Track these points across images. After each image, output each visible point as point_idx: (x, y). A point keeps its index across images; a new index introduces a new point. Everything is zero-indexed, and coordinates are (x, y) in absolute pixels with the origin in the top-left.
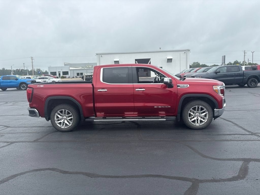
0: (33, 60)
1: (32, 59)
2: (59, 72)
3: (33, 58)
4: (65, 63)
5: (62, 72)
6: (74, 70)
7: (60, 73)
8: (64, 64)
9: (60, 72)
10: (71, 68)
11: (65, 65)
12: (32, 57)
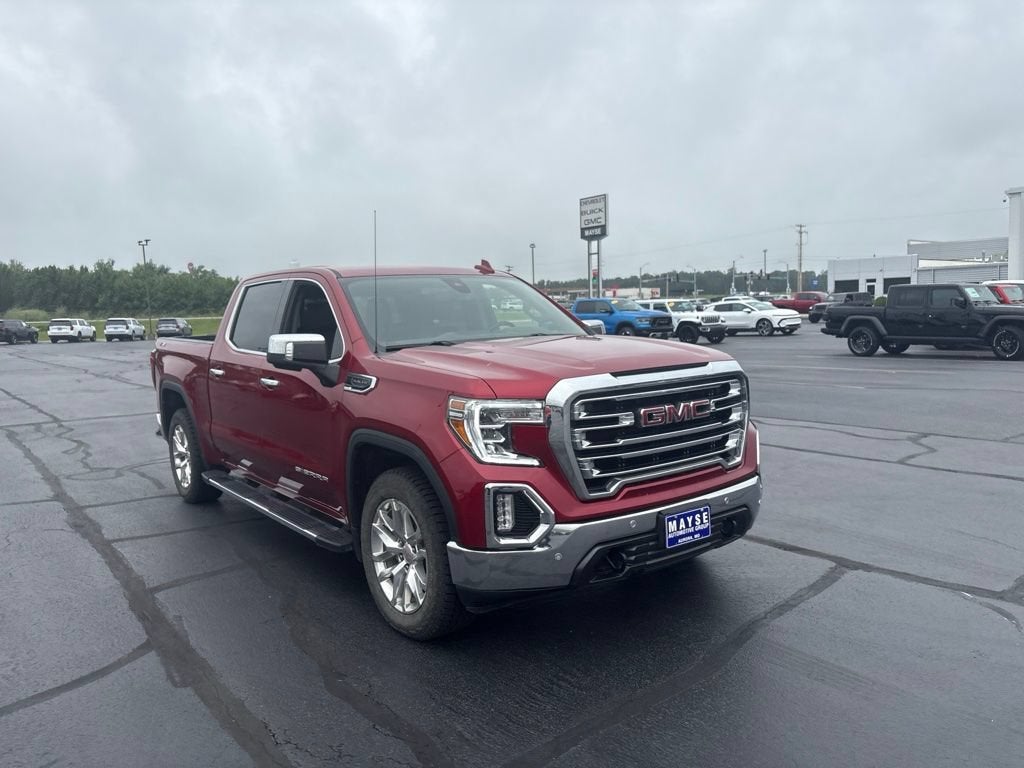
0: (803, 234)
1: (801, 233)
2: (868, 281)
3: (803, 229)
4: (912, 243)
5: (882, 281)
6: (935, 270)
7: (873, 286)
8: (908, 245)
9: (874, 281)
10: (923, 264)
11: (911, 248)
12: (801, 226)
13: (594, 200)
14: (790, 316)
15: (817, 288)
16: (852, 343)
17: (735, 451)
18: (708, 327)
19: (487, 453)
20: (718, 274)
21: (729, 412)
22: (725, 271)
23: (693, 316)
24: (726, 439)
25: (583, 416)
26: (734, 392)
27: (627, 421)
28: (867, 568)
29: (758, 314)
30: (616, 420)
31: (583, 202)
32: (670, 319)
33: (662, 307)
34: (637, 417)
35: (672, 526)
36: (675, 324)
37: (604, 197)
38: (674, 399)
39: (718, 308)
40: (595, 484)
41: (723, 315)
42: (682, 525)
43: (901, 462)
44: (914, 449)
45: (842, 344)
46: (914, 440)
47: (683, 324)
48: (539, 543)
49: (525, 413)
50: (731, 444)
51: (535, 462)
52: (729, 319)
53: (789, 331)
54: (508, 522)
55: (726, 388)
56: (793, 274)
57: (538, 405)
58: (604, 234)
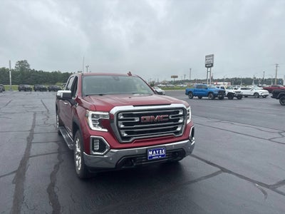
12: (277, 65)
13: (210, 56)
14: (266, 92)
15: (280, 84)
16: (281, 101)
17: (180, 132)
18: (237, 94)
19: (94, 127)
20: (250, 79)
21: (179, 119)
22: (252, 78)
23: (232, 91)
24: (177, 127)
25: (122, 117)
26: (181, 113)
27: (137, 120)
28: (230, 172)
29: (254, 91)
30: (133, 120)
31: (206, 57)
32: (225, 92)
33: (223, 88)
34: (140, 119)
35: (150, 153)
36: (227, 93)
37: (213, 55)
38: (155, 115)
39: (242, 89)
40: (124, 138)
41: (242, 91)
42: (154, 152)
43: (269, 140)
44: (278, 135)
45: (277, 101)
46: (279, 133)
47: (229, 93)
48: (105, 154)
49: (104, 116)
50: (179, 129)
51: (106, 130)
52: (245, 92)
53: (265, 97)
54: (97, 147)
55: (179, 112)
56: (274, 79)
57: (107, 114)
58: (212, 66)
